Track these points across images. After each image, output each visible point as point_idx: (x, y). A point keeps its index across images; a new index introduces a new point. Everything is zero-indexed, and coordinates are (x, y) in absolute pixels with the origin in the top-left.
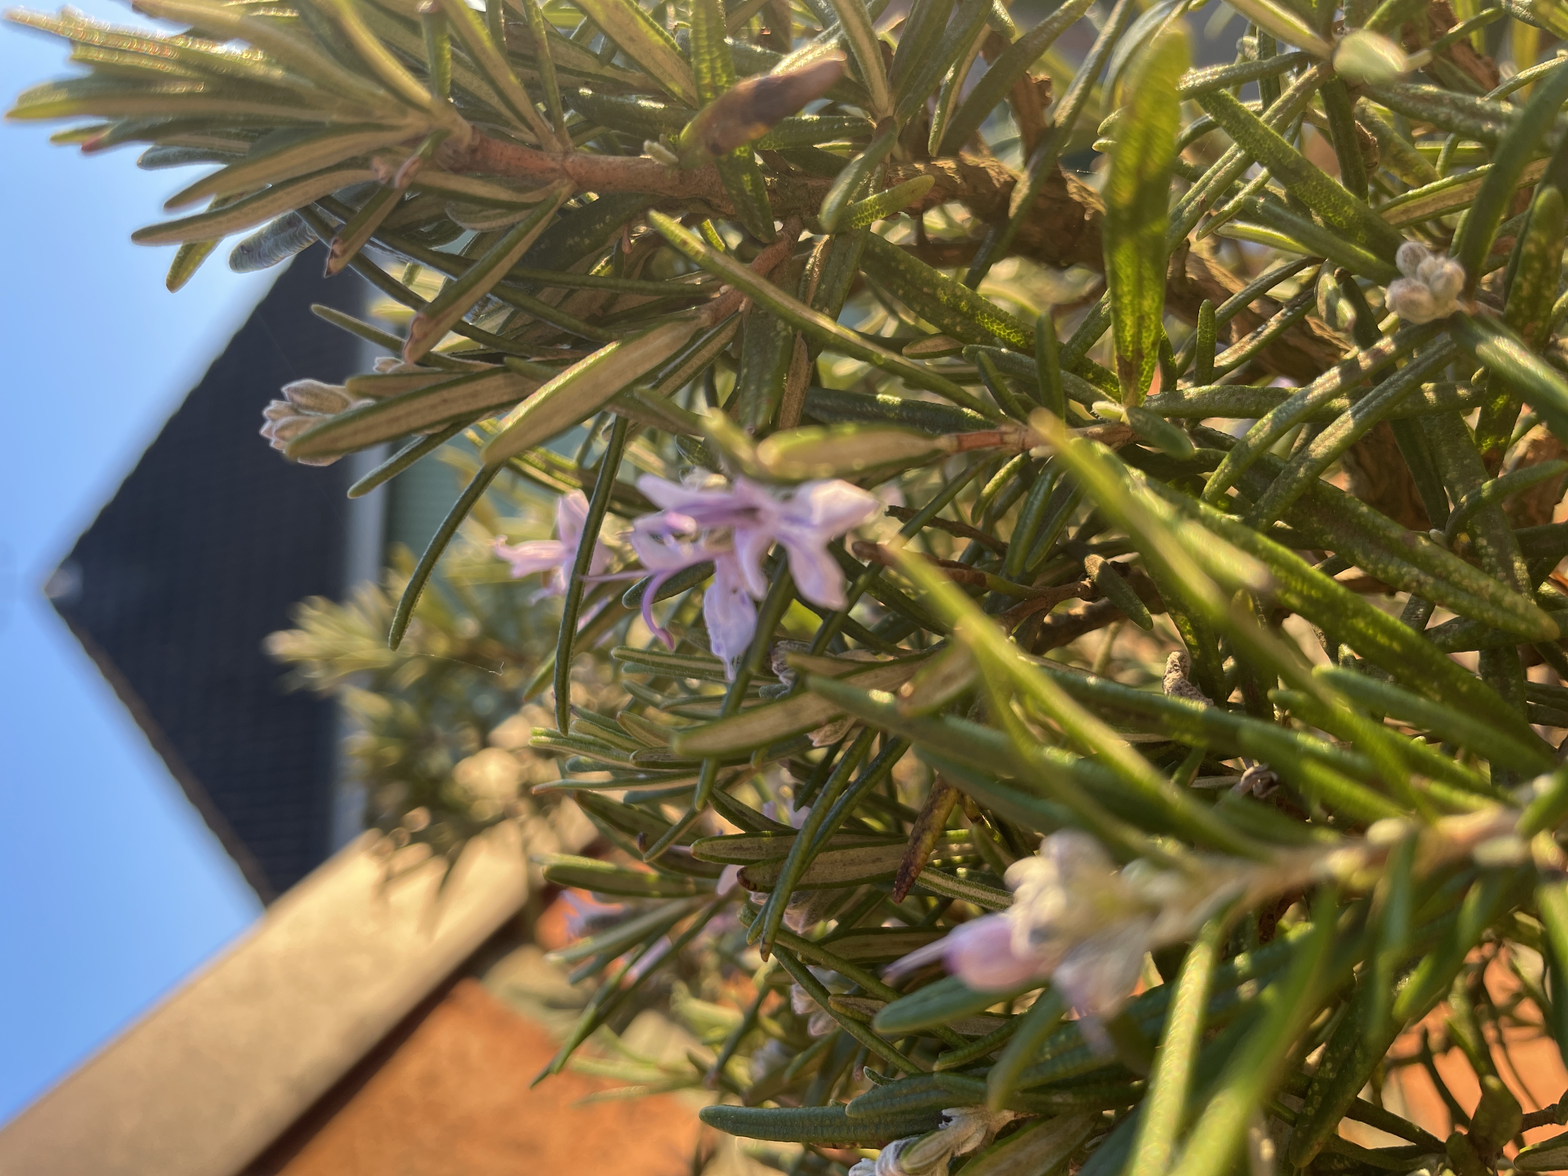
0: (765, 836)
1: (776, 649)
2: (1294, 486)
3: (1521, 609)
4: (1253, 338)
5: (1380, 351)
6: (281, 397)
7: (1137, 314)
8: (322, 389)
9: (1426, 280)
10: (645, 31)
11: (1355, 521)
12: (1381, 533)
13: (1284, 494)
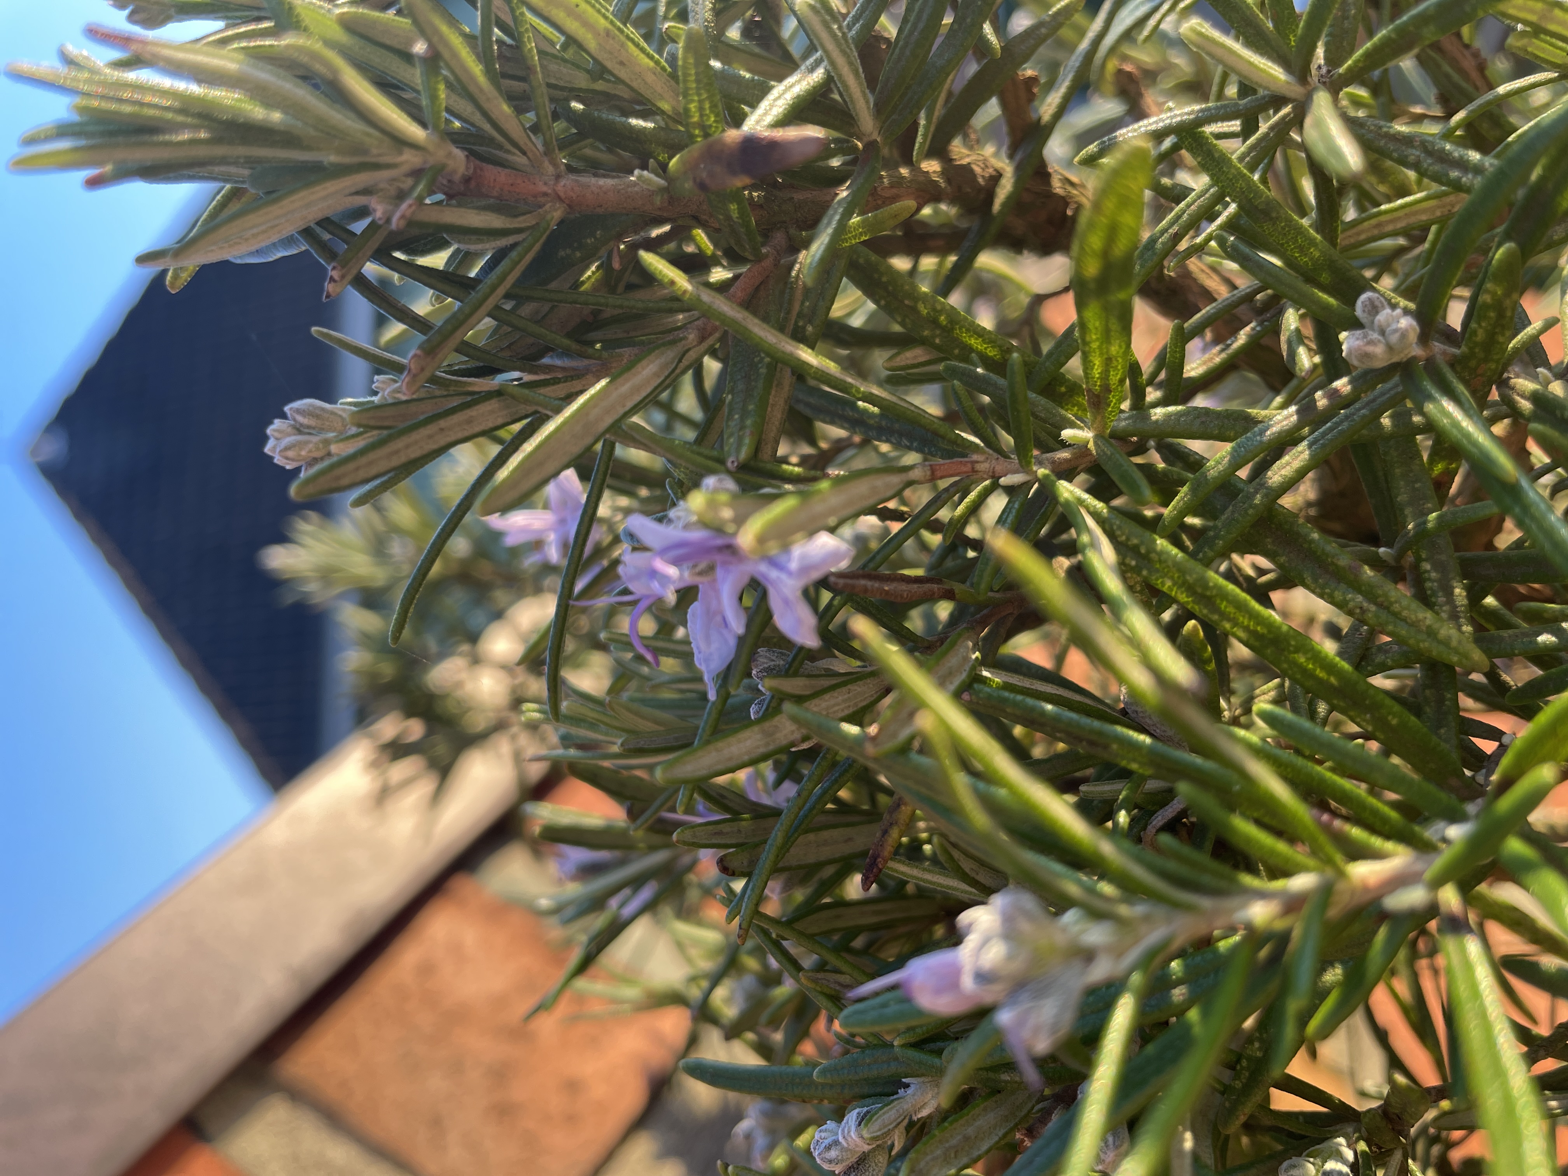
0: (744, 820)
1: (757, 655)
2: (1251, 511)
3: (1454, 643)
4: (1223, 350)
5: (1336, 391)
6: (284, 416)
7: (1106, 356)
8: (323, 409)
9: (1383, 333)
10: (635, 54)
11: (1306, 546)
12: (1329, 560)
13: (1241, 519)
